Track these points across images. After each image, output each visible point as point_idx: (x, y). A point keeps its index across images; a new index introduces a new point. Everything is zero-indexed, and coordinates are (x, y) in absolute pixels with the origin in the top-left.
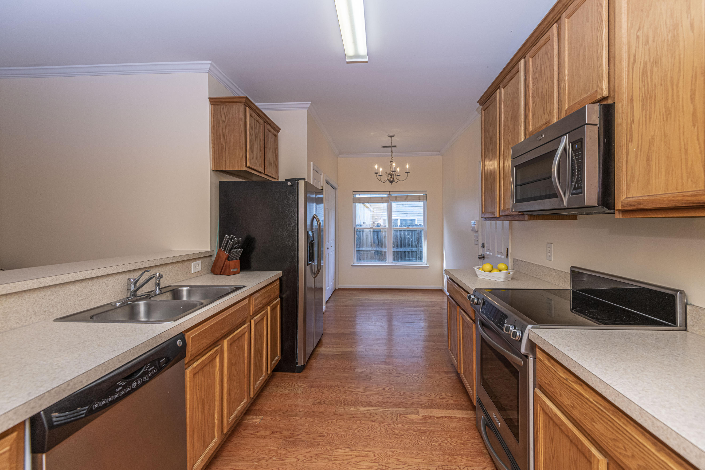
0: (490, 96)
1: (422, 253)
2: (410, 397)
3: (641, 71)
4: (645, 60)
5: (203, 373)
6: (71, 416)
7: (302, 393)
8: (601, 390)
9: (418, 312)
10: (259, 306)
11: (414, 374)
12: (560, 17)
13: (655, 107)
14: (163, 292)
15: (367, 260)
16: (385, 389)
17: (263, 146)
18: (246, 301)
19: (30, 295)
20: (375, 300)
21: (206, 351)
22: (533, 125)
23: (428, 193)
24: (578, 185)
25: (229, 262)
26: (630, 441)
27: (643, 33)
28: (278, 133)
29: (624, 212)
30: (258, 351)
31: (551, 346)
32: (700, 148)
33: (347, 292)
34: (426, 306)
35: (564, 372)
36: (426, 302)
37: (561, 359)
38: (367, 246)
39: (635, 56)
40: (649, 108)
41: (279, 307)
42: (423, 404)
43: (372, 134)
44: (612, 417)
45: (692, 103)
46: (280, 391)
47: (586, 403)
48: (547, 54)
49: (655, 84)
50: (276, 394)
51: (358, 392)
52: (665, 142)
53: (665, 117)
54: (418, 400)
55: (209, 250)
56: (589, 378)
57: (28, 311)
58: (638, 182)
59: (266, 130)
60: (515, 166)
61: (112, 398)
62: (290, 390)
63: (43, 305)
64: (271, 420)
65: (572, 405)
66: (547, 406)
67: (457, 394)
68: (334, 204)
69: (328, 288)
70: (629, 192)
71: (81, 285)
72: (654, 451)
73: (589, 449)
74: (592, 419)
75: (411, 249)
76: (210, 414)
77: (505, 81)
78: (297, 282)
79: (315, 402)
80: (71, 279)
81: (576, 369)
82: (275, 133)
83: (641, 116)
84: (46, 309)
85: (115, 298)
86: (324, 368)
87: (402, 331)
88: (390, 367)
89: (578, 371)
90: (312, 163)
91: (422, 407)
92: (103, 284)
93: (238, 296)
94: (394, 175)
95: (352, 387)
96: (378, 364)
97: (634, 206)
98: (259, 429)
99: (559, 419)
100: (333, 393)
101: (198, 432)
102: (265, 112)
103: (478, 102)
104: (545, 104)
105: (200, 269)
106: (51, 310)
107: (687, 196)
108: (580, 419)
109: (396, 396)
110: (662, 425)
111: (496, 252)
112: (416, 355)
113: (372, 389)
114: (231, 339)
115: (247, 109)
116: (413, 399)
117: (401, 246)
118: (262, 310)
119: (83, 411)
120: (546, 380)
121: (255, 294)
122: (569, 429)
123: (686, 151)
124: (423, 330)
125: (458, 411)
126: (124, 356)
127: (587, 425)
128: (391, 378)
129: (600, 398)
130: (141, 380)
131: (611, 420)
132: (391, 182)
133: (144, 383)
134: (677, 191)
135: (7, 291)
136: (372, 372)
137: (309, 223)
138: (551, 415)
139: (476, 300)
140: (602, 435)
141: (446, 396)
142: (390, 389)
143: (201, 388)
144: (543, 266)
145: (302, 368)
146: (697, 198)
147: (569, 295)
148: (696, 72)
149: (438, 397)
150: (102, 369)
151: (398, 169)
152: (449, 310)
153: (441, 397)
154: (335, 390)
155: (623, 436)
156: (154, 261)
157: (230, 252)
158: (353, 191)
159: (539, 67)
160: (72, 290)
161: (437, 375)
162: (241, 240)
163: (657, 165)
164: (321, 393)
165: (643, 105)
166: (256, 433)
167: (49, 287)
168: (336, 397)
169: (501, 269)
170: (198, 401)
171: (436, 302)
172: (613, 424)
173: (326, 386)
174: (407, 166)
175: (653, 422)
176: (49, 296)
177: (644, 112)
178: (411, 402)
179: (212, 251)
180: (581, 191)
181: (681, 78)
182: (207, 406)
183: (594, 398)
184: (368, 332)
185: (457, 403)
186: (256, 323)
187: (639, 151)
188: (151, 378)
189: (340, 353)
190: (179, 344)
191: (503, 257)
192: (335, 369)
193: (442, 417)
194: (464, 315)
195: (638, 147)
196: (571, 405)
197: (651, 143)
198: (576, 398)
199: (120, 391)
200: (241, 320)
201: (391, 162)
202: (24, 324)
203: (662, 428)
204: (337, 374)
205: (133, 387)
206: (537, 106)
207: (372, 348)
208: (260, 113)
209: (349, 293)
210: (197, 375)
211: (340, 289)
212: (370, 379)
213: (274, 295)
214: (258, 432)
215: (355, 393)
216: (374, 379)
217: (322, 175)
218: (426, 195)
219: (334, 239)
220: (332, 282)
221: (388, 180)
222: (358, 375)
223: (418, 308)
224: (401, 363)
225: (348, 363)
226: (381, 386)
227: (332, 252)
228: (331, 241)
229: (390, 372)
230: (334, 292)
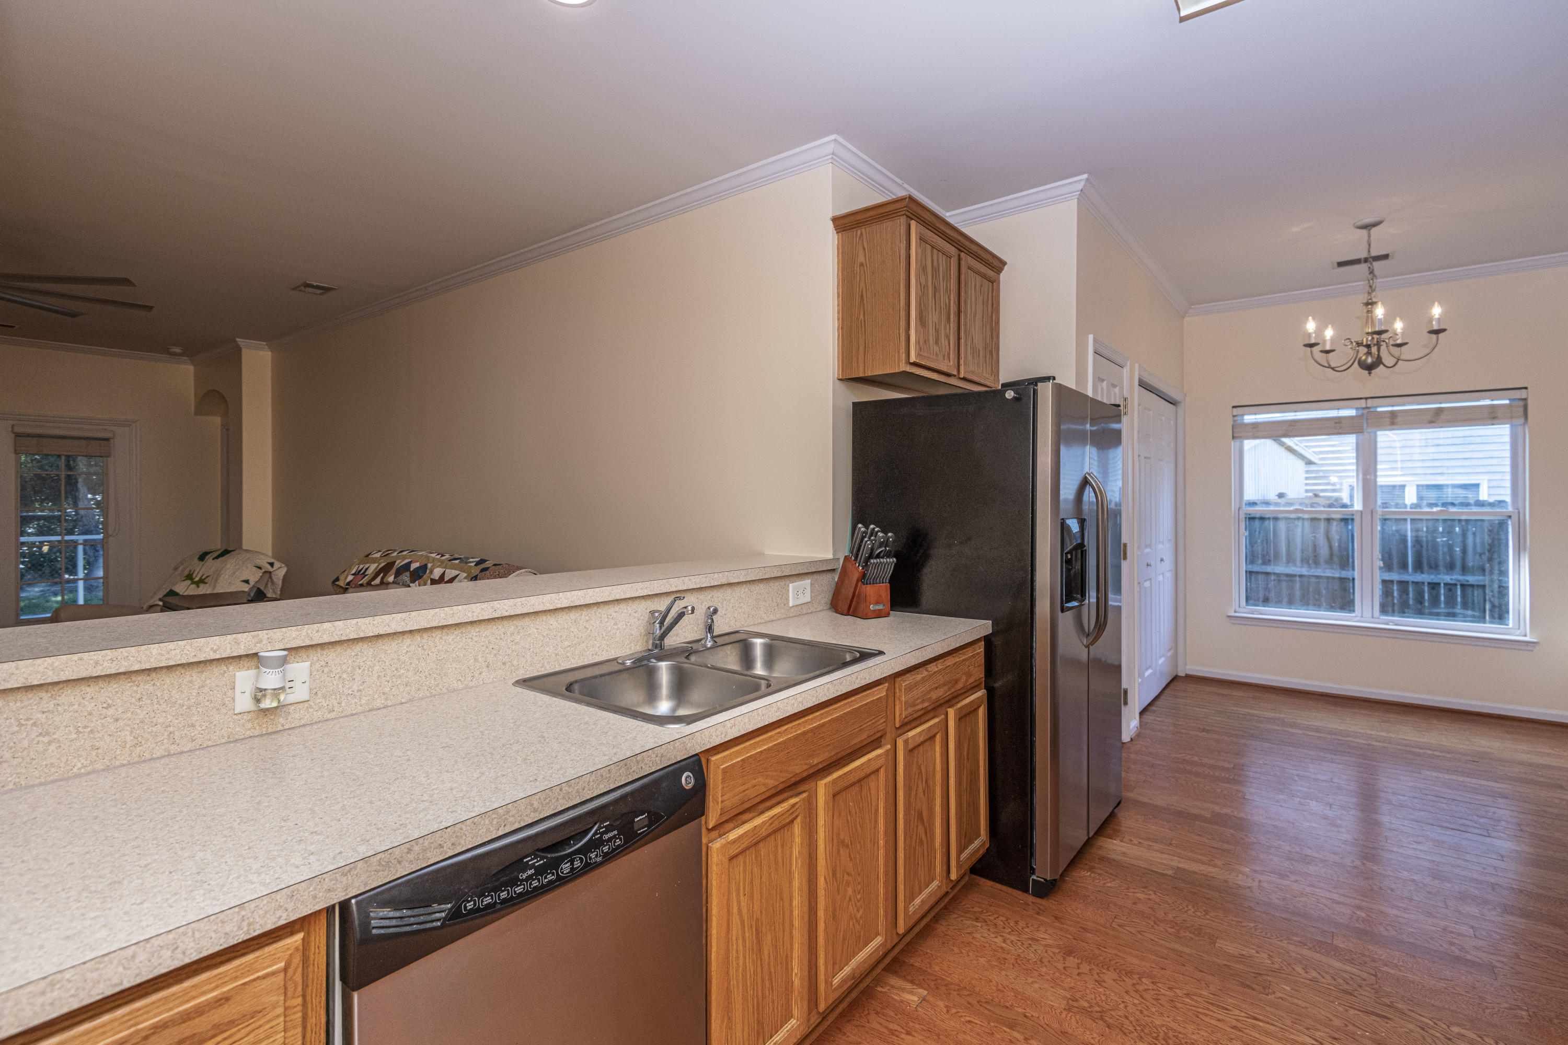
1: (1507, 593)
5: (756, 857)
6: (412, 920)
7: (1041, 961)
10: (920, 707)
11: (1456, 1029)
14: (718, 644)
15: (1291, 603)
17: (953, 308)
18: (880, 692)
19: (479, 632)
20: (1308, 728)
21: (768, 804)
23: (1530, 395)
25: (864, 586)
28: (999, 274)
30: (920, 818)
33: (1214, 690)
36: (1520, 763)
38: (1290, 560)
41: (982, 712)
46: (982, 934)
50: (970, 940)
51: (1219, 1020)
55: (831, 557)
57: (476, 660)
59: (964, 269)
61: (508, 894)
62: (1008, 942)
63: (501, 651)
64: (945, 1010)
68: (1172, 446)
69: (1150, 671)
71: (567, 617)
75: (1461, 578)
76: (776, 959)
78: (1032, 654)
79: (1075, 1004)
80: (548, 605)
82: (990, 273)
84: (506, 659)
85: (630, 648)
86: (1115, 905)
87: (1410, 852)
88: (1348, 968)
90: (1091, 337)
92: (608, 618)
93: (854, 676)
94: (1378, 344)
95: (1200, 996)
96: (1302, 944)
98: (911, 1024)
100: (1133, 994)
101: (745, 998)
102: (965, 230)
105: (807, 598)
106: (515, 662)
112: (1469, 957)
114: (835, 781)
115: (913, 223)
117: (1418, 567)
118: (931, 714)
119: (440, 911)
121: (908, 675)
124: (1503, 865)
126: (545, 799)
128: (1352, 1012)
130: (581, 859)
132: (1369, 368)
133: (589, 867)
135: (439, 622)
136: (1277, 966)
137: (1066, 493)
143: (752, 893)
145: (1046, 889)
150: (491, 823)
151: (1399, 326)
154: (1140, 988)
156: (706, 577)
157: (866, 565)
158: (1234, 407)
160: (551, 627)
162: (891, 537)
164: (1096, 981)
166: (903, 1036)
167: (510, 617)
168: (1141, 1012)
170: (742, 922)
173: (1113, 963)
174: (1436, 312)
176: (511, 634)
179: (836, 560)
182: (769, 937)
184: (1275, 826)
186: (911, 746)
188: (608, 858)
189: (1170, 872)
190: (687, 784)
192: (1149, 918)
199: (530, 878)
200: (865, 736)
201: (1370, 304)
202: (470, 684)
204: (1153, 937)
205: (562, 873)
207: (1285, 883)
208: (948, 231)
209: (1219, 694)
210: (741, 858)
211: (1190, 679)
212: (1265, 988)
213: (967, 681)
214: (908, 1033)
215: (1207, 1019)
216: (1281, 995)
217: (1128, 367)
218: (1521, 403)
219: (1169, 541)
220: (1163, 656)
221: (1356, 364)
222: (1225, 962)
223: (1483, 782)
224: (1400, 971)
225: (1194, 913)
226: (1308, 1029)
227: (1163, 574)
228: (1160, 546)
229: (1348, 987)
230: (1172, 686)
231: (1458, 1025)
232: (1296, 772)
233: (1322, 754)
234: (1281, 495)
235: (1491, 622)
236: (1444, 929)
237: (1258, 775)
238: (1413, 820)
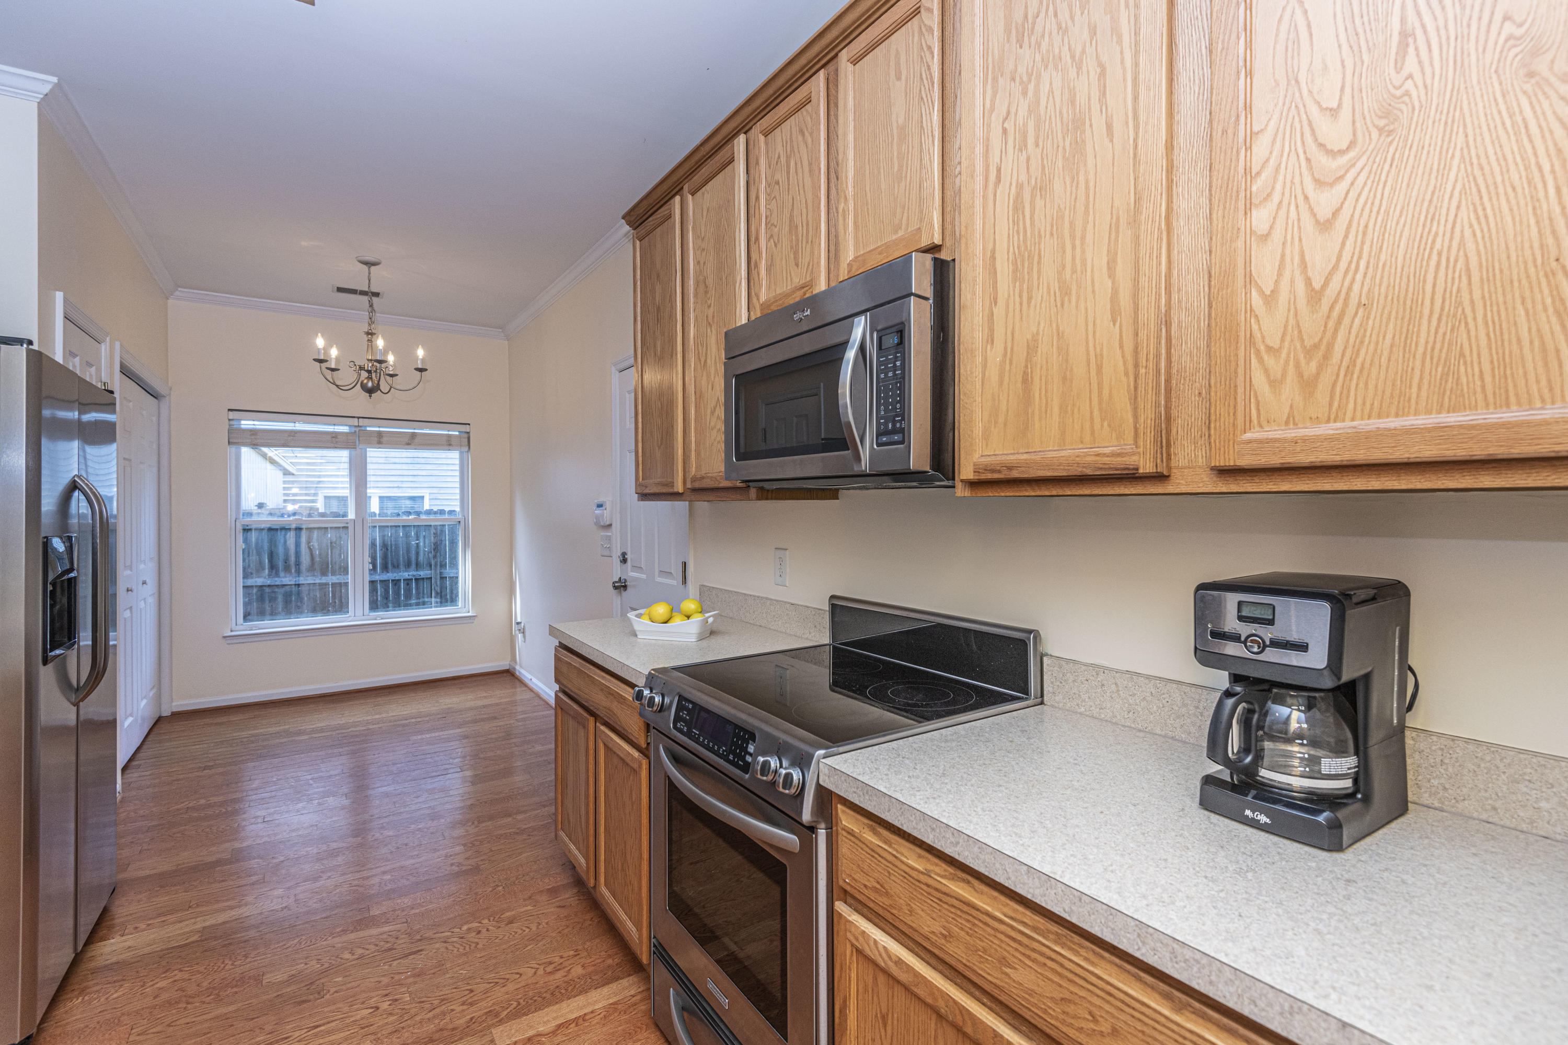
0: (655, 209)
1: (457, 583)
2: (463, 1004)
3: (1011, 201)
4: (1020, 181)
8: (1031, 890)
9: (452, 743)
11: (465, 928)
12: (836, 55)
13: (1039, 279)
16: (377, 1008)
20: (314, 731)
22: (769, 288)
23: (473, 430)
24: (894, 425)
26: (1108, 998)
27: (1015, 125)
29: (974, 484)
31: (887, 798)
32: (1125, 363)
33: (208, 721)
34: (475, 721)
35: (920, 856)
36: (471, 709)
37: (914, 828)
39: (999, 170)
40: (1026, 277)
42: (504, 1009)
43: (304, 244)
44: (1057, 949)
45: (1110, 277)
47: (986, 924)
48: (802, 132)
49: (1039, 232)
52: (1058, 348)
53: (1058, 299)
54: (485, 1005)
56: (998, 865)
58: (1005, 425)
60: (737, 377)
65: (944, 932)
66: (872, 943)
67: (588, 943)
68: (155, 446)
69: (130, 719)
70: (987, 445)
72: (1166, 1012)
73: (994, 1030)
74: (1003, 961)
75: (415, 573)
77: (698, 178)
81: (958, 849)
83: (1012, 293)
87: (413, 807)
88: (386, 929)
89: (966, 853)
90: (59, 296)
91: (501, 1022)
94: (377, 372)
96: (344, 931)
97: (999, 472)
99: (909, 969)
103: (623, 218)
104: (797, 244)
107: (1104, 455)
108: (968, 964)
109: (418, 1018)
110: (1198, 956)
111: (657, 573)
113: (333, 1024)
116: (471, 1004)
117: (385, 567)
120: (869, 881)
122: (938, 989)
123: (1099, 368)
125: (599, 990)
127: (989, 974)
128: (395, 963)
129: (1020, 908)
131: (1053, 955)
132: (370, 391)
134: (1081, 446)
136: (326, 965)
137: (49, 503)
138: (885, 962)
139: (658, 699)
140: (1030, 995)
141: (562, 960)
142: (396, 1000)
144: (767, 599)
146: (1124, 459)
147: (827, 657)
148: (1118, 219)
149: (541, 972)
151: (391, 358)
152: (560, 729)
153: (549, 969)
155: (1089, 990)
158: (229, 410)
159: (783, 159)
161: (529, 908)
163: (1043, 392)
165: (1015, 271)
169: (689, 614)
171: (497, 704)
172: (1062, 965)
174: (420, 353)
175: (1173, 952)
177: (1018, 284)
178: (469, 1017)
180: (901, 439)
181: (1090, 227)
183: (1005, 910)
185: (593, 968)
187: (1008, 362)
189: (194, 938)
191: (674, 583)
192: (178, 1002)
193: (559, 1026)
194: (612, 739)
195: (1005, 355)
196: (941, 933)
197: (1032, 348)
198: (955, 914)
201: (370, 334)
203: (1198, 962)
204: (188, 1020)
206: (779, 246)
207: (318, 884)
209: (216, 724)
211: (177, 716)
212: (320, 993)
216: (334, 989)
217: (108, 344)
218: (466, 435)
219: (151, 559)
220: (145, 697)
221: (359, 384)
222: (275, 994)
223: (451, 732)
224: (423, 906)
225: (232, 964)
226: (363, 1003)
227: (145, 599)
228: (142, 566)
229: (388, 945)
230: (156, 730)
231: (465, 924)
232: (309, 777)
233: (330, 751)
234: (261, 506)
235: (436, 607)
236: (446, 856)
237: (273, 794)
238: (411, 780)
